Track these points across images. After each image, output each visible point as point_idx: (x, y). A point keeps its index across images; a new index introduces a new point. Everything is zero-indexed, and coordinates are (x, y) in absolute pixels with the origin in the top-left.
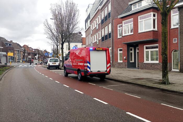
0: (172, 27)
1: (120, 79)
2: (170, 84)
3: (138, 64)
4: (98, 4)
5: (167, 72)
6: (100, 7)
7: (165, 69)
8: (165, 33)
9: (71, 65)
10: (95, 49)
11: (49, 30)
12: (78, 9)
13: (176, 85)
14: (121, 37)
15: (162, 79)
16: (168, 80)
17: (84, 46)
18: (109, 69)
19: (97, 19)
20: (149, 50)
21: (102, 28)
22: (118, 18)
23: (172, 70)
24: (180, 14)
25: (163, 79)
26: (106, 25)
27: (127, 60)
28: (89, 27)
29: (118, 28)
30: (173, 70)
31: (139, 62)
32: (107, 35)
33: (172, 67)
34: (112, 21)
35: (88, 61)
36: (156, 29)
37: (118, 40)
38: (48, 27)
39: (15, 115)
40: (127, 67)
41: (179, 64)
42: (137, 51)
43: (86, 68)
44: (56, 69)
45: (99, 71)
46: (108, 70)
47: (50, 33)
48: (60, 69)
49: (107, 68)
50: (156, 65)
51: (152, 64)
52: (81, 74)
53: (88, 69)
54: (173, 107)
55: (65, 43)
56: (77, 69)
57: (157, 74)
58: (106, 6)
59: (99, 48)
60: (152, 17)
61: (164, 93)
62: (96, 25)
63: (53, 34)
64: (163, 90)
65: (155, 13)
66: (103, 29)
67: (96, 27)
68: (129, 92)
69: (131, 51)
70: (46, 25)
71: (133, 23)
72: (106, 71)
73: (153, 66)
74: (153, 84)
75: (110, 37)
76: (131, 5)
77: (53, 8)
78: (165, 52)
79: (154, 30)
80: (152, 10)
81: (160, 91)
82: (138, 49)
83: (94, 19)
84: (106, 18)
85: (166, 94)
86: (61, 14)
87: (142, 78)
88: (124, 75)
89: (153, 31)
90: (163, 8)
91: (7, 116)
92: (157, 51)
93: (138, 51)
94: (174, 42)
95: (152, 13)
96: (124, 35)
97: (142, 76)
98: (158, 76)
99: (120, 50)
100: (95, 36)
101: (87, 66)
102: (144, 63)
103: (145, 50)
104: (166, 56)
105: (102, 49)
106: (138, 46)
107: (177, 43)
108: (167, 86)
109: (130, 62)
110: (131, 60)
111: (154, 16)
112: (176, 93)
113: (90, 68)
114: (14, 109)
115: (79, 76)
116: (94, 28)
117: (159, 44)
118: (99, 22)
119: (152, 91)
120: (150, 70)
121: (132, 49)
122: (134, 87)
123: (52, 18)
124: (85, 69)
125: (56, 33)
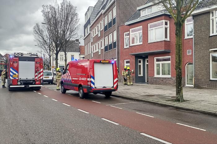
0: (186, 37)
1: (128, 96)
2: (184, 101)
3: (148, 79)
4: (100, 7)
5: (181, 88)
6: (103, 11)
7: (179, 85)
8: (179, 45)
9: (70, 79)
10: (100, 61)
11: (40, 36)
12: (76, 13)
13: (191, 102)
14: (128, 47)
15: (175, 96)
16: (182, 97)
17: (82, 56)
18: (116, 84)
19: (99, 25)
20: (161, 63)
21: (105, 36)
22: (125, 25)
23: (185, 85)
24: (195, 23)
25: (177, 96)
26: (110, 33)
27: (135, 73)
28: (90, 34)
29: (125, 37)
30: (187, 85)
31: (149, 76)
32: (111, 44)
33: (185, 82)
34: (118, 28)
35: (92, 75)
36: (168, 39)
37: (125, 51)
38: (39, 34)
39: (14, 139)
40: (135, 81)
41: (194, 78)
42: (146, 63)
43: (89, 83)
44: (49, 84)
45: (105, 87)
46: (115, 86)
47: (42, 40)
48: (55, 84)
49: (114, 84)
50: (168, 79)
51: (163, 78)
52: (83, 91)
53: (92, 85)
54: (189, 126)
55: (60, 52)
56: (78, 85)
57: (170, 89)
58: (110, 10)
59: (105, 60)
60: (164, 26)
61: (179, 112)
62: (98, 32)
63: (45, 41)
64: (177, 108)
65: (167, 21)
66: (107, 37)
67: (98, 34)
68: (140, 111)
69: (139, 63)
70: (36, 30)
71: (142, 31)
72: (113, 87)
73: (164, 81)
74: (166, 101)
75: (115, 47)
76: (140, 10)
77: (45, 10)
78: (179, 65)
79: (166, 39)
80: (163, 17)
81: (175, 109)
82: (148, 61)
83: (95, 24)
84: (110, 25)
85: (180, 112)
86: (55, 17)
87: (153, 94)
88: (132, 92)
89: (165, 41)
90: (177, 17)
91: (5, 141)
92: (169, 64)
93: (148, 63)
94: (188, 54)
95: (164, 21)
96: (131, 45)
97: (153, 93)
98: (171, 92)
99: (127, 62)
100: (96, 45)
101: (91, 82)
102: (155, 78)
103: (156, 63)
104: (181, 70)
105: (108, 62)
106: (148, 58)
107: (192, 55)
108: (181, 104)
109: (139, 76)
110: (140, 74)
111: (166, 24)
112: (191, 112)
113: (94, 84)
114: (12, 132)
115: (81, 92)
116: (95, 35)
117: (172, 56)
118: (101, 28)
119: (165, 109)
120: (162, 85)
121: (141, 61)
122: (145, 104)
123: (44, 22)
124: (88, 85)
125: (49, 41)
